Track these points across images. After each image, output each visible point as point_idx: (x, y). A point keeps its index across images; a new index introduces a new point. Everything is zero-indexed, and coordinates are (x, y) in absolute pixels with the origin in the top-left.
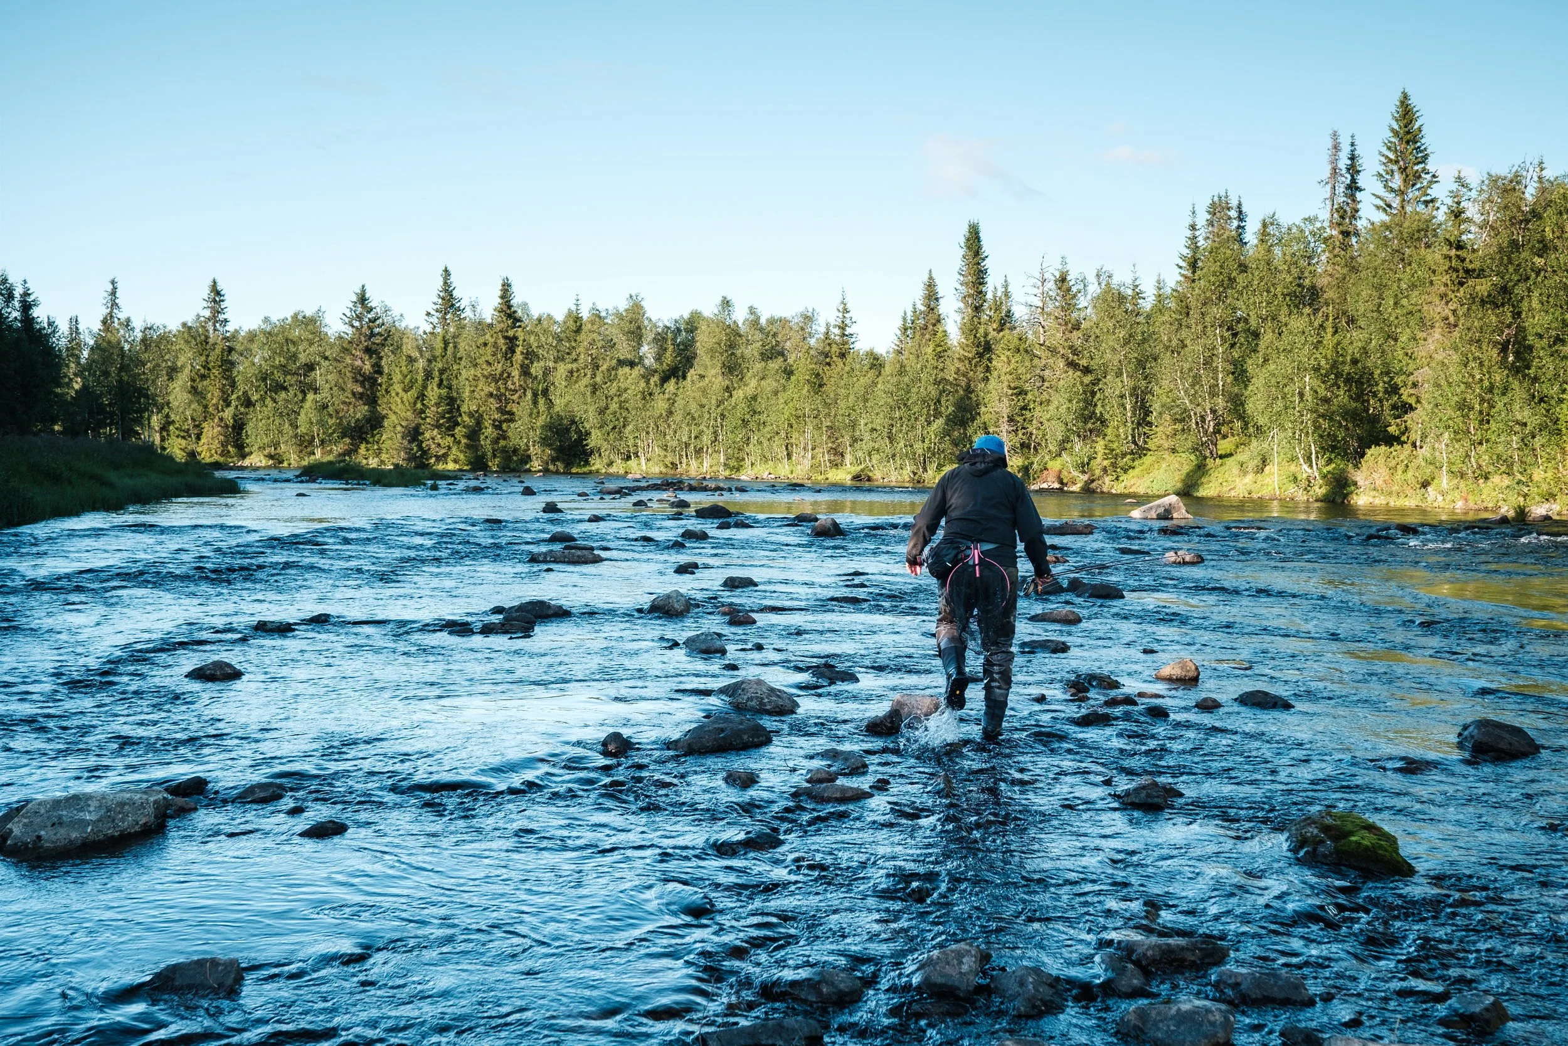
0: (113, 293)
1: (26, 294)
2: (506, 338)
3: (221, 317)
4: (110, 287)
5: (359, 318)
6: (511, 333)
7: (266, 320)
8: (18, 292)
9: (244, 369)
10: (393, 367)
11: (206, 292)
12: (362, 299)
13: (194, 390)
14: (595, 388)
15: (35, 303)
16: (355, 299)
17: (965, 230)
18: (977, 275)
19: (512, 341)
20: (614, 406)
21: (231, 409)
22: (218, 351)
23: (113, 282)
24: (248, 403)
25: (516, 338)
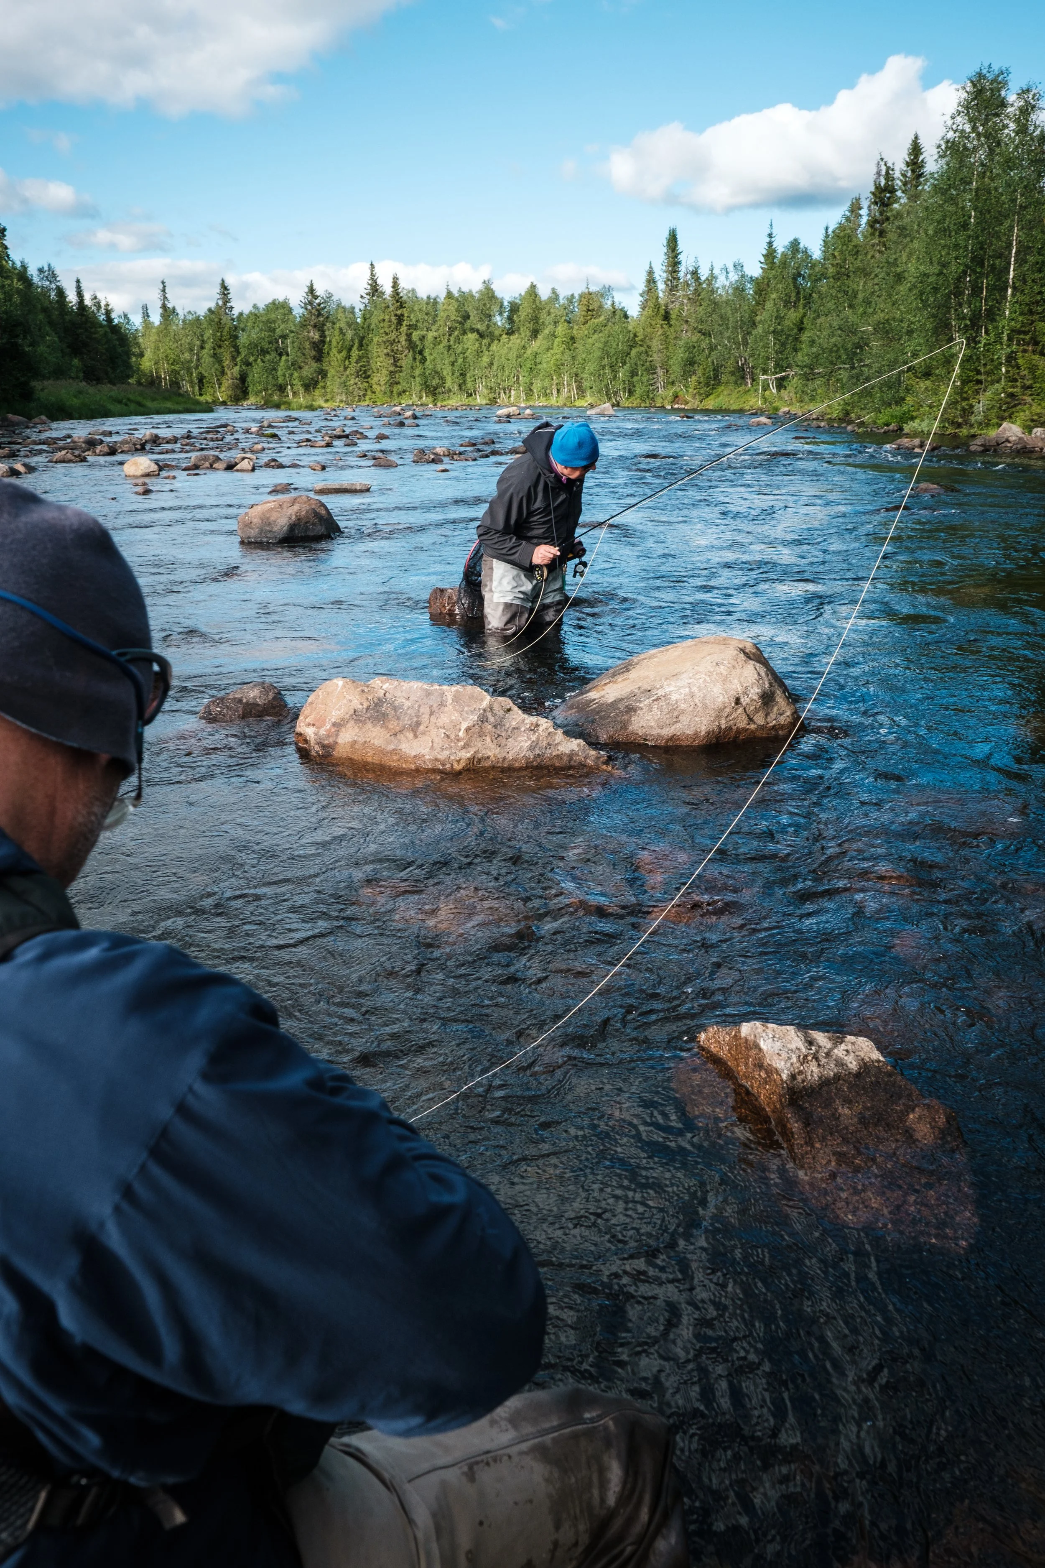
0: (164, 290)
1: (107, 305)
2: (396, 315)
3: (229, 305)
4: (161, 286)
5: (311, 303)
6: (399, 312)
7: (255, 306)
8: (103, 304)
9: (243, 339)
10: (333, 338)
11: (218, 289)
12: (311, 290)
13: (215, 355)
14: (449, 347)
15: (112, 310)
16: (307, 290)
17: (666, 234)
18: (674, 263)
19: (400, 319)
20: (460, 360)
21: (237, 368)
22: (227, 329)
23: (163, 283)
24: (248, 364)
25: (402, 315)
